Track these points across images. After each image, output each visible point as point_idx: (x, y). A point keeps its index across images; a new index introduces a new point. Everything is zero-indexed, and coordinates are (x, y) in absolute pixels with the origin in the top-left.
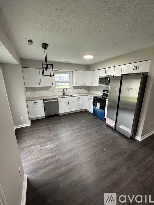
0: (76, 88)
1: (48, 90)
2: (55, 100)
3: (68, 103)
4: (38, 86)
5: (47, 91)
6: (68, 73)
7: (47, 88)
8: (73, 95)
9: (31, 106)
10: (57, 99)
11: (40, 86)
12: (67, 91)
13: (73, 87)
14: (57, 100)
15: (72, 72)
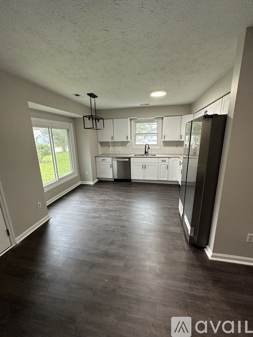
0: (167, 144)
1: (125, 146)
2: (125, 160)
3: (144, 167)
4: (110, 140)
5: (123, 147)
6: (155, 120)
7: (124, 144)
8: (157, 156)
9: (99, 163)
10: (129, 158)
11: (113, 141)
12: (149, 149)
13: (162, 143)
14: (127, 160)
15: (163, 118)
